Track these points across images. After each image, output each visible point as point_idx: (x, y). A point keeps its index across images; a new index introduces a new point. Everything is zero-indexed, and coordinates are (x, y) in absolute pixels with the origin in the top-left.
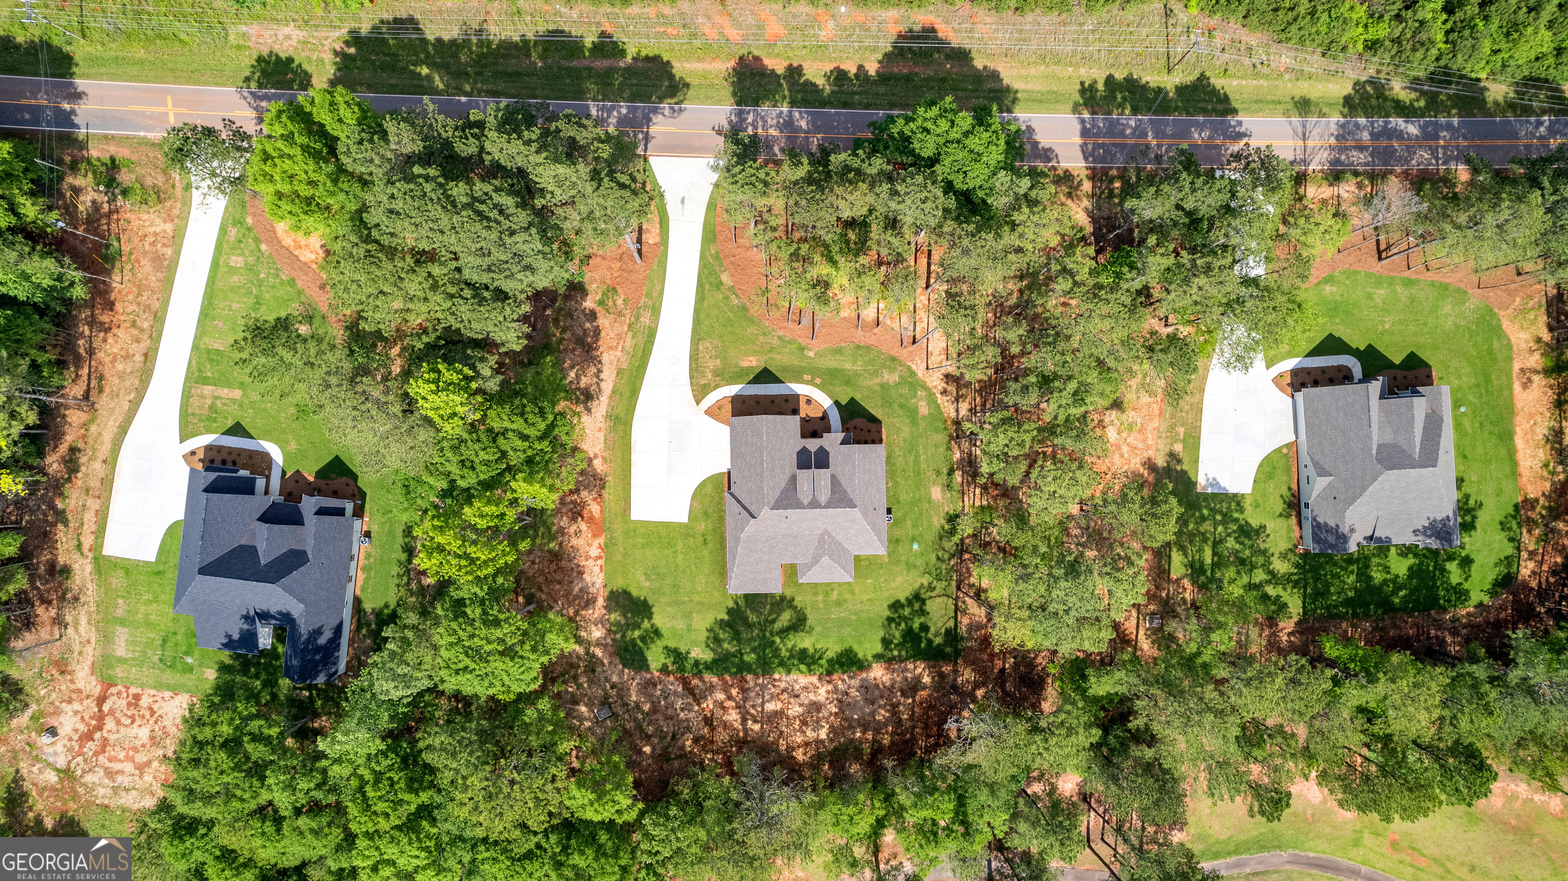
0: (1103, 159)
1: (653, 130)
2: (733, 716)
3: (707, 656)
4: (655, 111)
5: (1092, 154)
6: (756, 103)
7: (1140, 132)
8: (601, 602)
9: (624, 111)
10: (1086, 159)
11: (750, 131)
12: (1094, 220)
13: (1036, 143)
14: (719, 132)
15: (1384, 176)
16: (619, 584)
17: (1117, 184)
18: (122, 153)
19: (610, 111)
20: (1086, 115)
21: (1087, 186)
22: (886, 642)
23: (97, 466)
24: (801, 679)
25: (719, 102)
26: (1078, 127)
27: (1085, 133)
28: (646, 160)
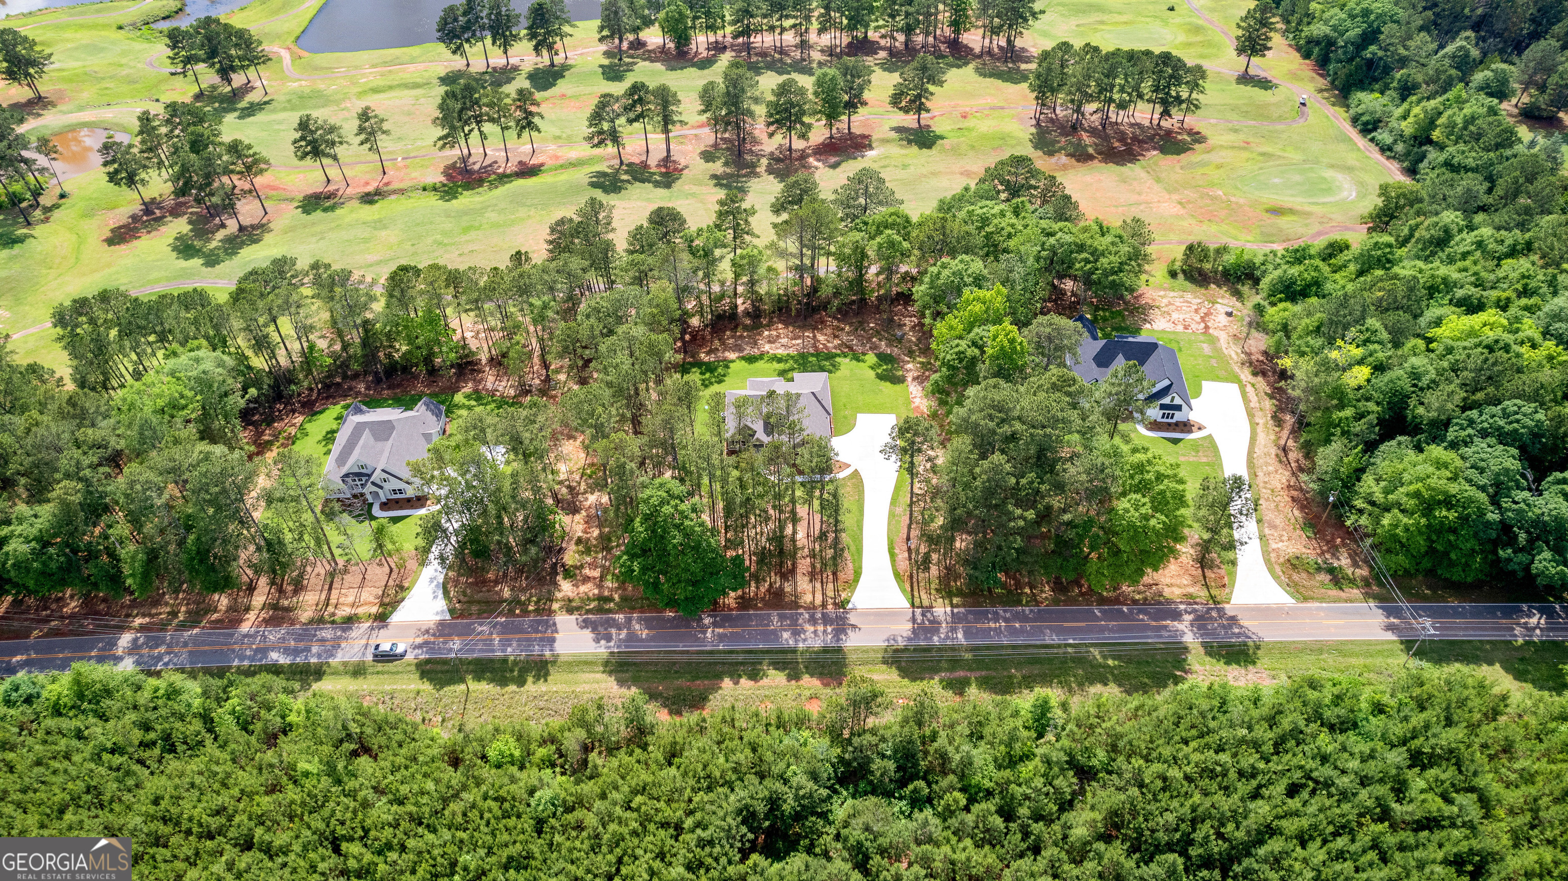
0: (539, 622)
1: (910, 626)
2: (821, 337)
3: (838, 359)
4: (909, 639)
5: (548, 627)
6: (825, 650)
7: (505, 643)
8: (910, 379)
9: (936, 638)
10: (555, 624)
11: (829, 629)
12: (555, 584)
13: (593, 631)
14: (854, 627)
15: (311, 622)
16: (898, 387)
17: (531, 608)
18: (1334, 592)
19: (947, 637)
20: (547, 653)
21: (555, 606)
22: (727, 367)
23: (1261, 421)
24: (781, 352)
25: (856, 650)
26: (556, 645)
27: (553, 640)
28: (913, 605)
